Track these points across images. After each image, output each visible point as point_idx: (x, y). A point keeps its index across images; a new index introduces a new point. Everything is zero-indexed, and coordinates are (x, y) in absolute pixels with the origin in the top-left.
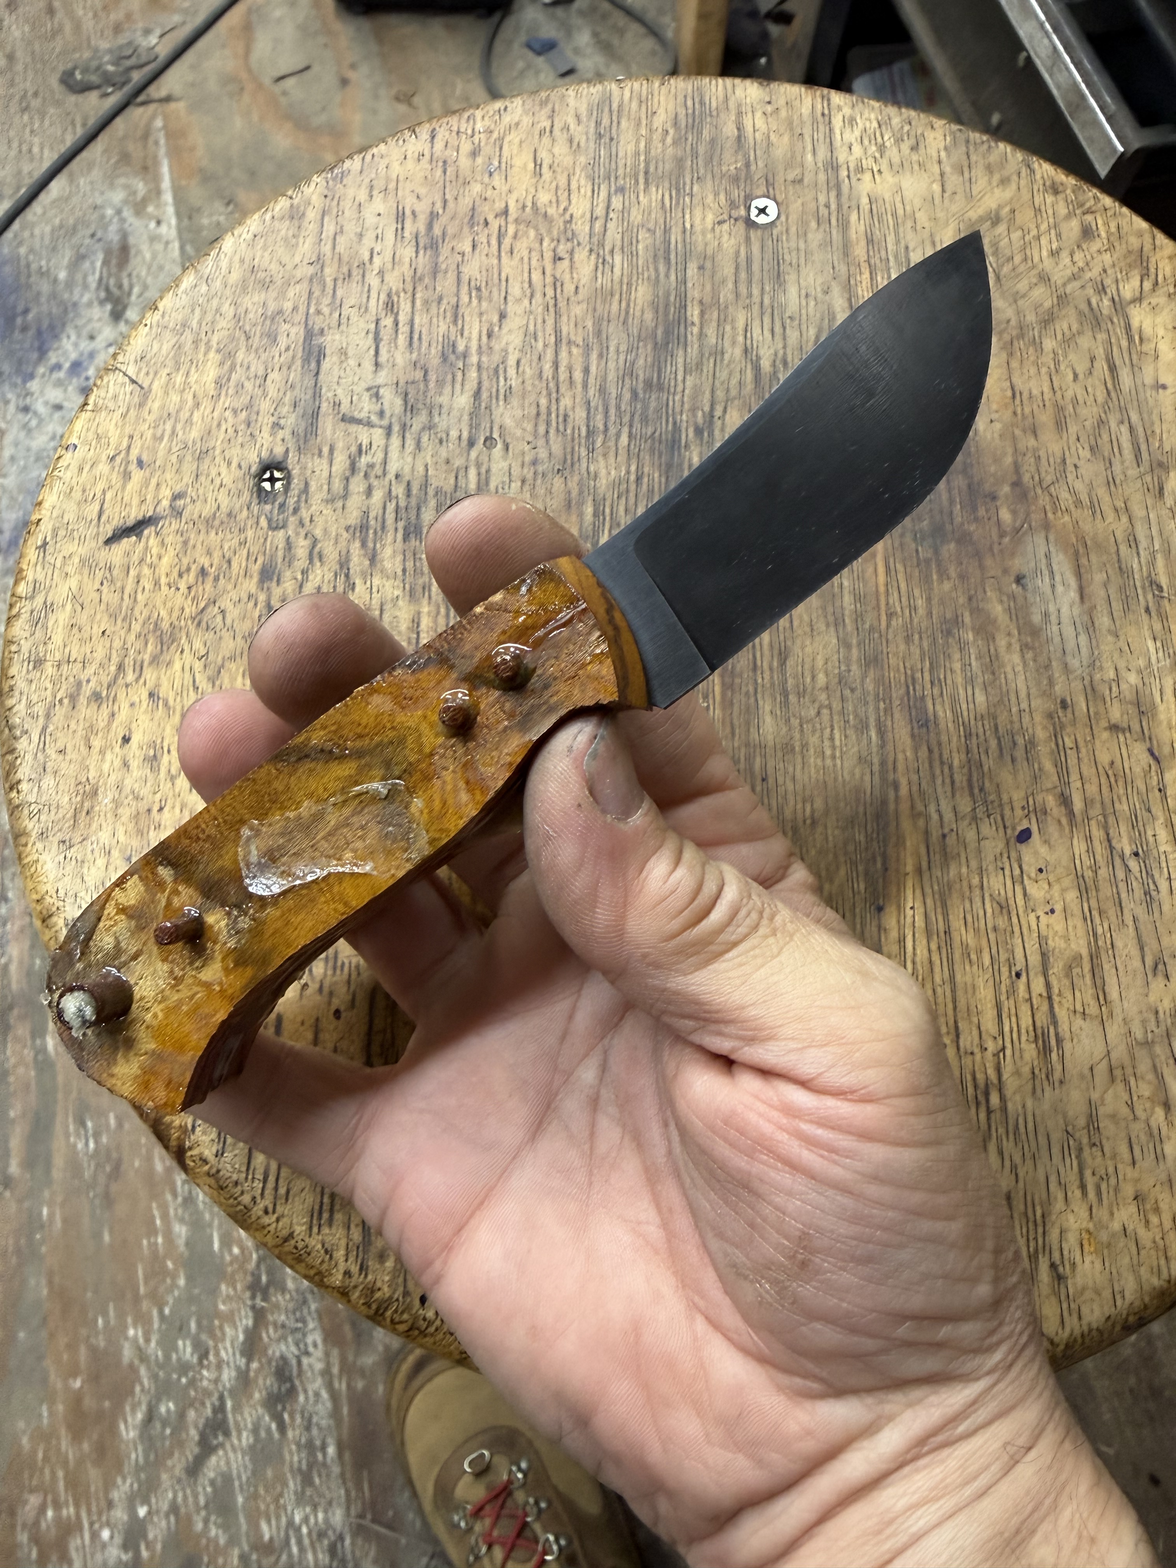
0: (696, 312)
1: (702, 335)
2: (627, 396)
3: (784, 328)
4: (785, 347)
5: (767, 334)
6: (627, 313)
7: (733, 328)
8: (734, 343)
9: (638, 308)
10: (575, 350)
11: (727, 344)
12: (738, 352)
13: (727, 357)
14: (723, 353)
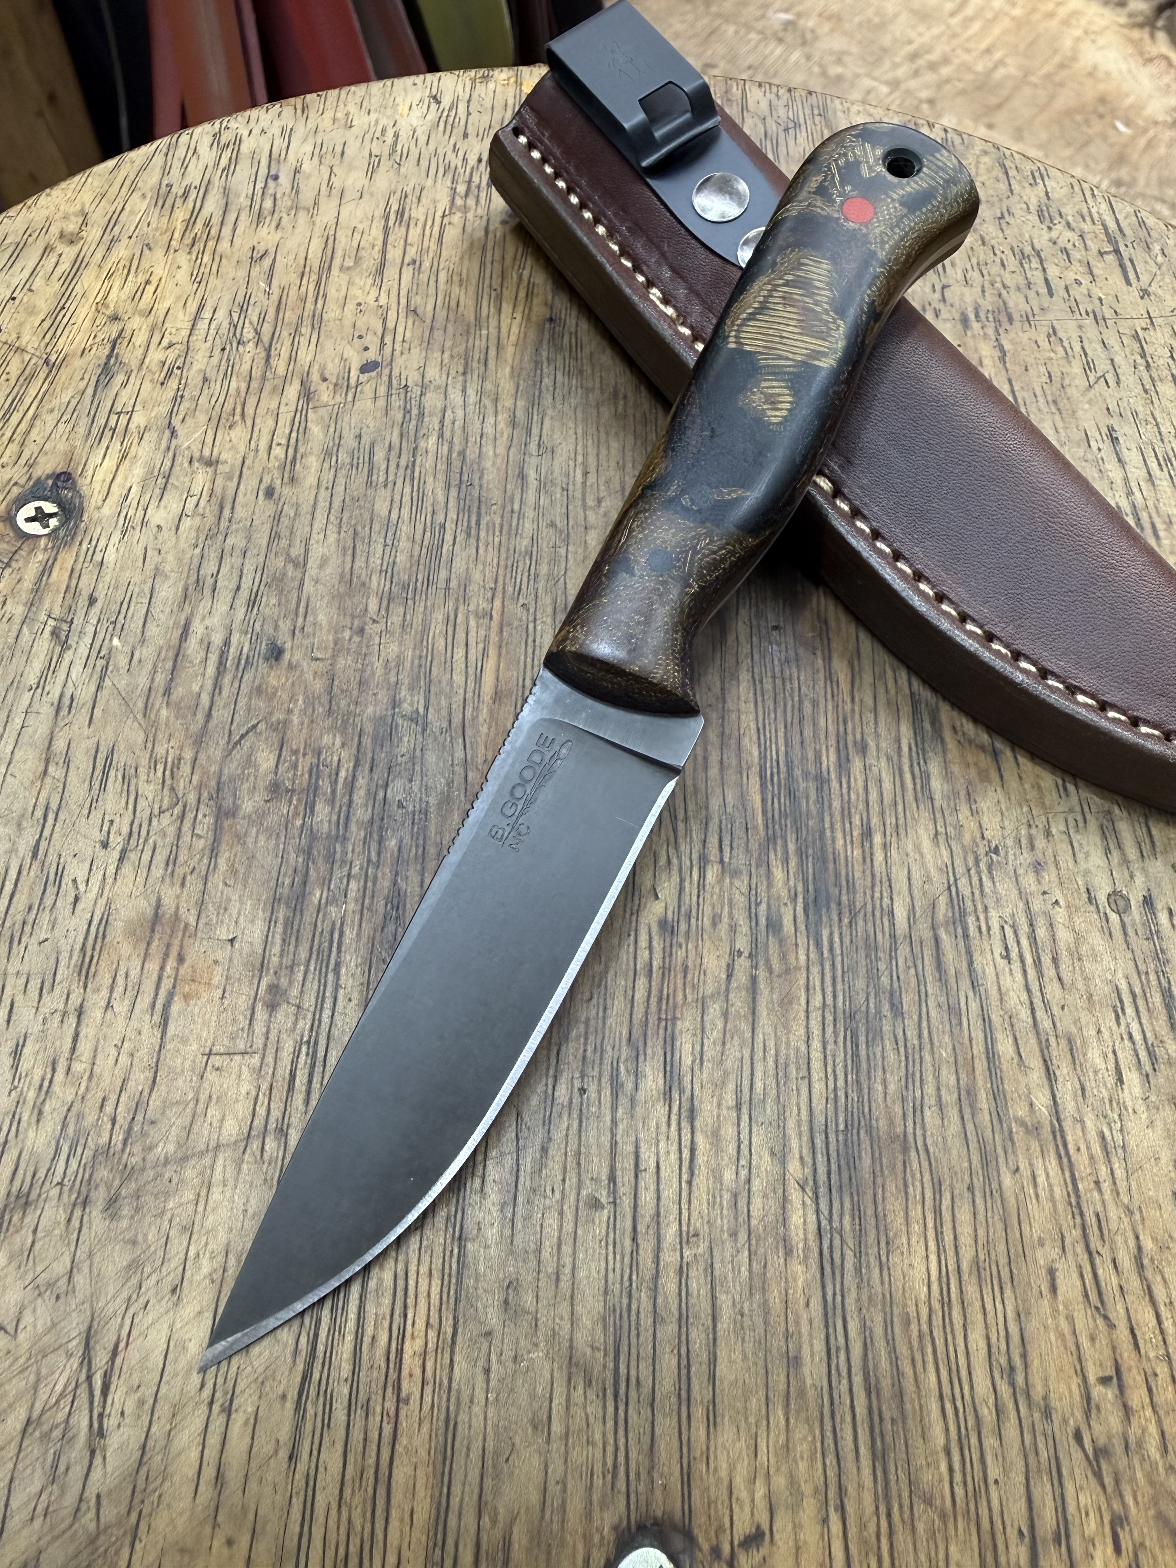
0: (796, 1219)
1: (780, 1156)
2: (908, 1001)
3: (612, 1178)
4: (614, 1123)
5: (648, 1159)
6: (937, 1212)
7: (716, 1175)
8: (715, 1136)
9: (916, 1228)
10: (1021, 1111)
11: (729, 1132)
12: (707, 1111)
13: (729, 1099)
14: (738, 1107)
